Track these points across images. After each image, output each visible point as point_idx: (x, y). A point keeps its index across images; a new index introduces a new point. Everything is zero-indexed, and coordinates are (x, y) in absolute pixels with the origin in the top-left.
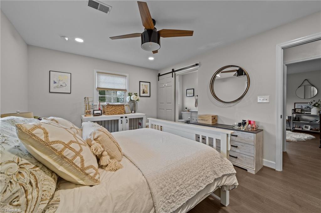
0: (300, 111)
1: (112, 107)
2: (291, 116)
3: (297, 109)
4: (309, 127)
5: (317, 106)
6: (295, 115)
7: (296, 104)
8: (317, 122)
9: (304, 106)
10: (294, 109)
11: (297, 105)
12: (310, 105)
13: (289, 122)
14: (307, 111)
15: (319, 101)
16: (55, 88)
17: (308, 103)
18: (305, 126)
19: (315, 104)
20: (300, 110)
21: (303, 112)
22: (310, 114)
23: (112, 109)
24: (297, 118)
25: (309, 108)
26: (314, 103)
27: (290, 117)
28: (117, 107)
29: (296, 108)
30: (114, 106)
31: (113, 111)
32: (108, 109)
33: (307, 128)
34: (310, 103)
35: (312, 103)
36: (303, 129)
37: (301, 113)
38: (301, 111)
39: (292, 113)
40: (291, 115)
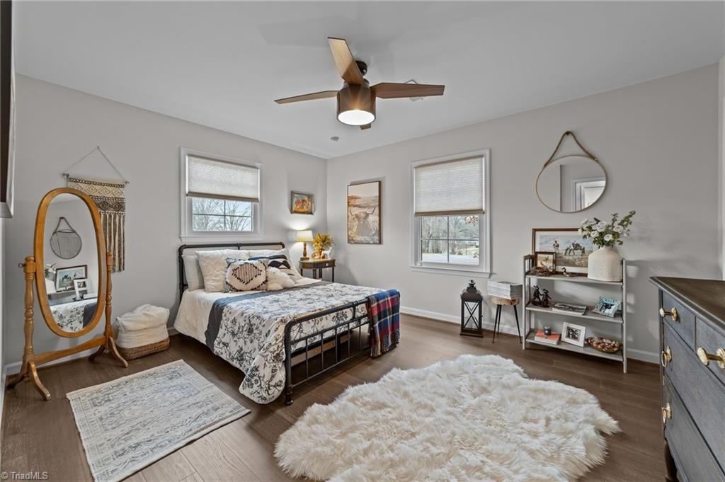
0: (549, 265)
2: (522, 283)
3: (539, 255)
4: (582, 331)
5: (609, 244)
6: (534, 281)
7: (538, 233)
8: (607, 311)
9: (564, 241)
10: (531, 253)
11: (542, 237)
12: (585, 237)
13: (515, 307)
14: (573, 264)
15: (614, 220)
17: (577, 230)
18: (569, 329)
19: (601, 234)
20: (551, 257)
21: (560, 269)
22: (586, 275)
24: (541, 292)
25: (579, 252)
26: (599, 228)
27: (516, 290)
29: (537, 250)
33: (575, 338)
34: (583, 230)
35: (590, 228)
36: (560, 342)
37: (555, 273)
38: (555, 262)
39: (527, 274)
40: (519, 280)
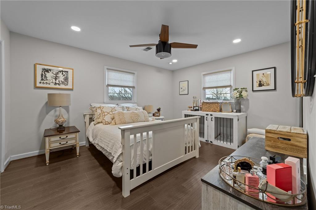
1: (206, 105)
16: (182, 91)
23: (207, 106)
28: (211, 105)
30: (208, 103)
31: (208, 108)
32: (203, 106)
